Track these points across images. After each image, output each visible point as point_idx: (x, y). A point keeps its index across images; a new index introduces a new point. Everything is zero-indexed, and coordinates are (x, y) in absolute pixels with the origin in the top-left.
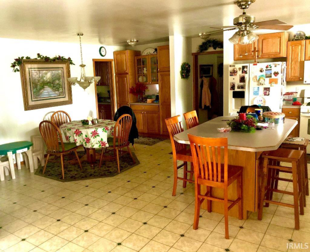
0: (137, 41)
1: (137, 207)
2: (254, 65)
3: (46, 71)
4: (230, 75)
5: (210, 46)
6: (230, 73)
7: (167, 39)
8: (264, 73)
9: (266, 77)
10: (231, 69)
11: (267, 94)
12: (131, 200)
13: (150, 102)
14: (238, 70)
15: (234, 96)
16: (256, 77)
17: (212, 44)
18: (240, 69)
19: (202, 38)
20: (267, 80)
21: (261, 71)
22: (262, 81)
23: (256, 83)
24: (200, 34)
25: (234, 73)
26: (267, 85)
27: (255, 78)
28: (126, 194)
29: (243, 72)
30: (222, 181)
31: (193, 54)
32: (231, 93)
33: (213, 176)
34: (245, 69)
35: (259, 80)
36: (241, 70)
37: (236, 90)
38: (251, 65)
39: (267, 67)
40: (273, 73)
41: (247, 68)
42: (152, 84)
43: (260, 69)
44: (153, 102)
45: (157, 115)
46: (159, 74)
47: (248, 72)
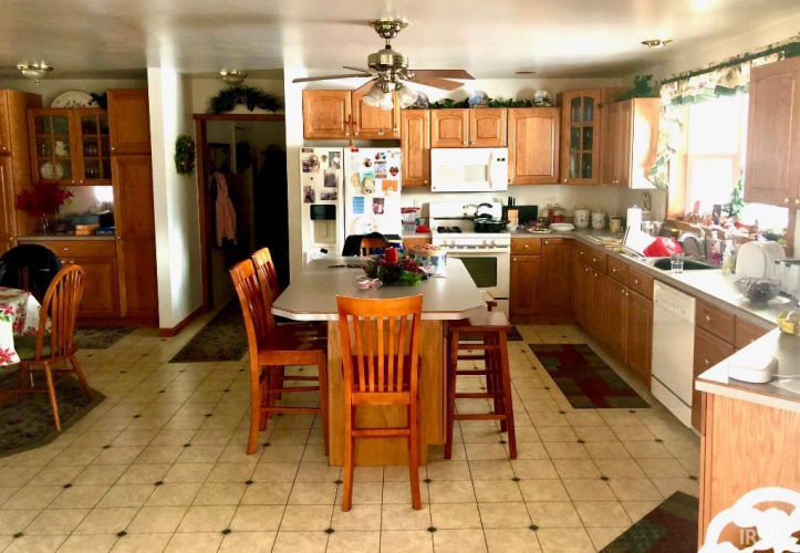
0: (50, 69)
1: (178, 503)
2: (353, 151)
4: (304, 171)
5: (240, 102)
6: (305, 165)
7: (142, 75)
8: (371, 169)
9: (378, 176)
10: (305, 157)
11: (380, 211)
12: (147, 490)
13: (87, 233)
14: (320, 160)
15: (313, 216)
16: (358, 175)
17: (244, 98)
18: (324, 157)
19: (228, 82)
20: (379, 182)
21: (367, 165)
22: (368, 184)
23: (359, 189)
24: (224, 73)
25: (312, 165)
26: (379, 194)
27: (355, 179)
28: (123, 479)
29: (330, 165)
30: (407, 388)
31: (196, 117)
32: (306, 208)
33: (386, 382)
34: (336, 159)
35: (363, 183)
36: (327, 160)
37: (318, 202)
38: (348, 151)
39: (377, 157)
40: (388, 169)
41: (339, 156)
42: (84, 184)
43: (364, 161)
44: (94, 233)
45: (108, 266)
46: (113, 160)
47: (341, 165)
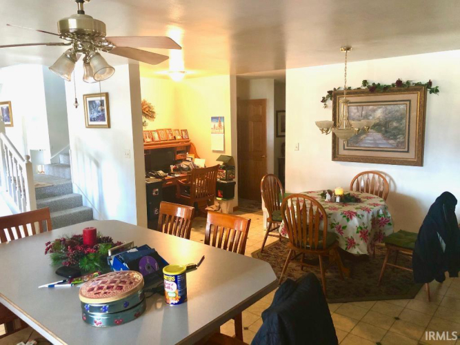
3: (375, 107)
